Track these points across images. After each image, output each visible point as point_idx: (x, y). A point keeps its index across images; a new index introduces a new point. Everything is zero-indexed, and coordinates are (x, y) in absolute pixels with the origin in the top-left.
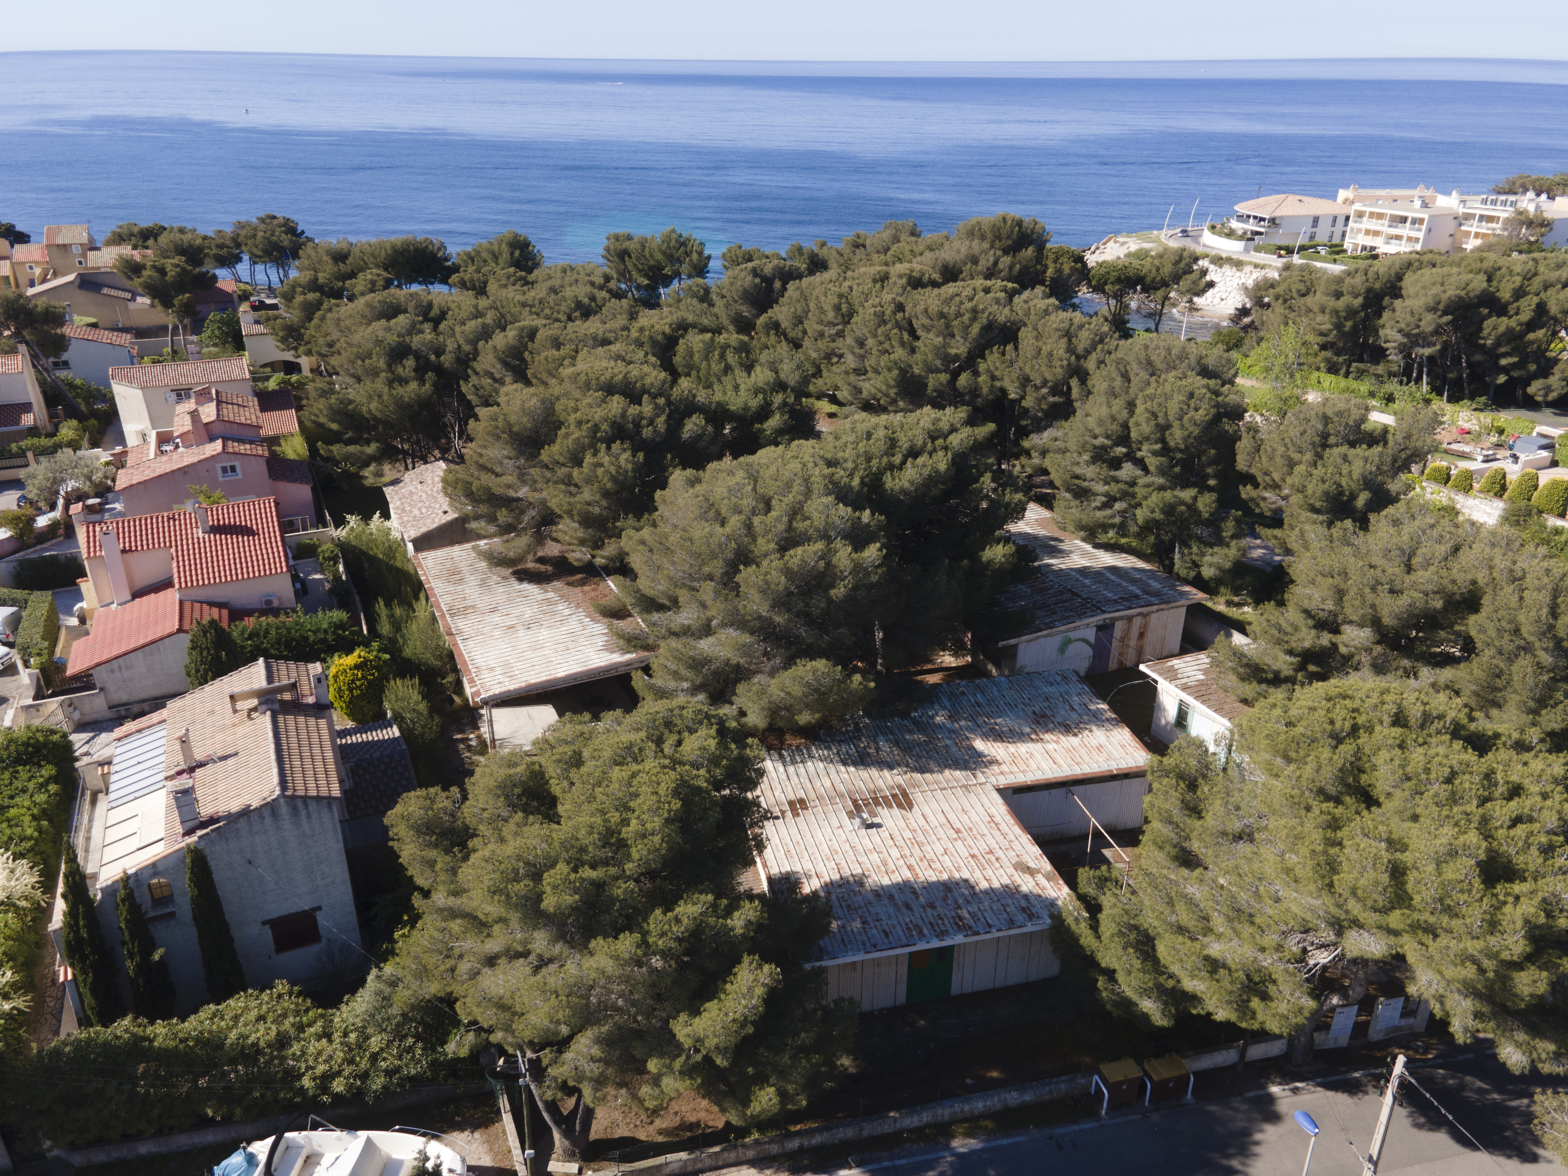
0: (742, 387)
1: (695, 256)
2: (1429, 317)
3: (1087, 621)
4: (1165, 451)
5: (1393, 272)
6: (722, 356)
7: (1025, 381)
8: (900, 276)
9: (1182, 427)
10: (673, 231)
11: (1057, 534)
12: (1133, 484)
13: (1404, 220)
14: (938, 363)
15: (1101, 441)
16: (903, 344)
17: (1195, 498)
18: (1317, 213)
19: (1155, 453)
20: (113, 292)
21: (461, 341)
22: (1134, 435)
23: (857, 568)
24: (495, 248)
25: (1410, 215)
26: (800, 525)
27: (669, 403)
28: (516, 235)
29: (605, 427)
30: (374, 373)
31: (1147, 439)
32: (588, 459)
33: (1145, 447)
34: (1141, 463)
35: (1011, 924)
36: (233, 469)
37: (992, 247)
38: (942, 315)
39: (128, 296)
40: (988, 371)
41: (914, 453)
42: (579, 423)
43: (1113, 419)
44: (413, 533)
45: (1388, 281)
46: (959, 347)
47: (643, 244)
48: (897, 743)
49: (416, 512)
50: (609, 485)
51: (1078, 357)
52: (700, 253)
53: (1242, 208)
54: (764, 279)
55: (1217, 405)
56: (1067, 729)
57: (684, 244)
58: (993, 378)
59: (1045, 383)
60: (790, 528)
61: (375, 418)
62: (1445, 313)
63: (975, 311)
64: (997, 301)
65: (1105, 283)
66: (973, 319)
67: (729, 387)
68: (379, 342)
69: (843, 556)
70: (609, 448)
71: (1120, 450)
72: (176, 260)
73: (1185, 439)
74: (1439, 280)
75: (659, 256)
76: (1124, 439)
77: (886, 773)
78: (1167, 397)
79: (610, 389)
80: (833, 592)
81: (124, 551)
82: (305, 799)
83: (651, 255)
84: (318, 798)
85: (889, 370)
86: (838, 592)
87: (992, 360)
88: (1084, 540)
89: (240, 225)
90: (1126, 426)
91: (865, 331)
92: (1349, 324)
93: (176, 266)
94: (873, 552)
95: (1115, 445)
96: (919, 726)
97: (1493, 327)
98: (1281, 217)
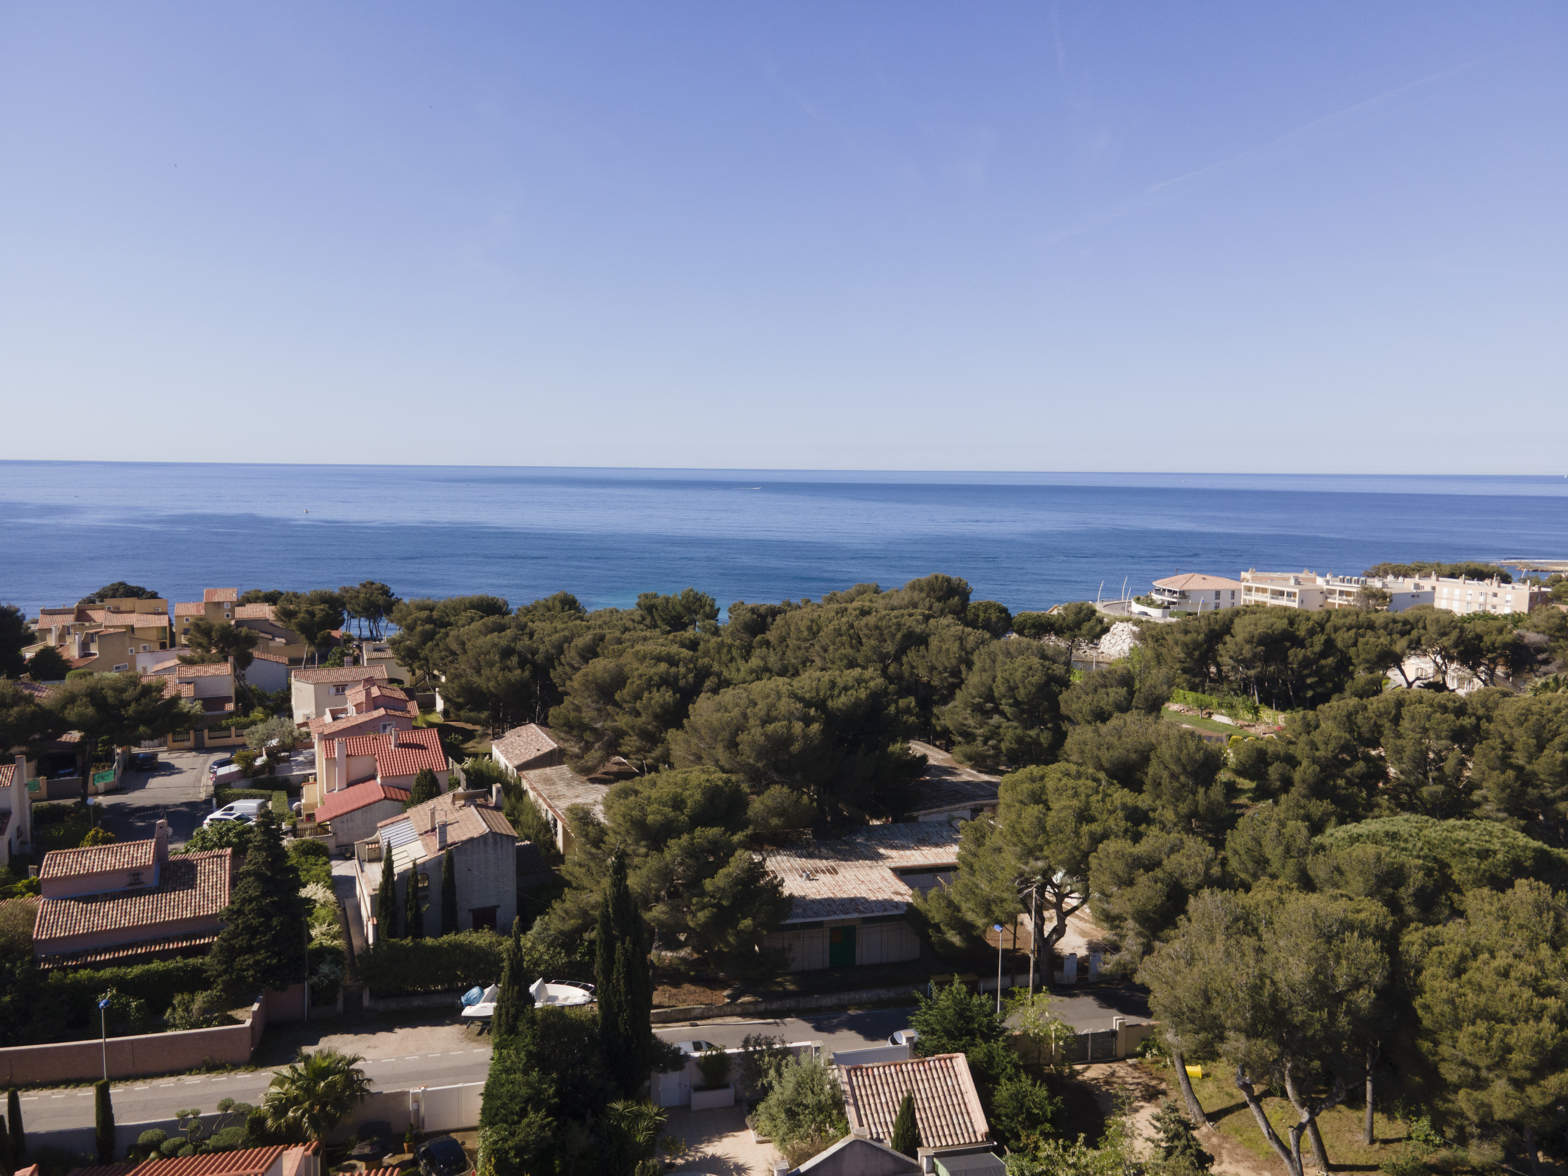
0: (742, 669)
1: (707, 608)
3: (963, 805)
4: (1017, 704)
6: (729, 651)
7: (932, 668)
8: (855, 610)
9: (1025, 687)
10: (692, 590)
11: (955, 765)
12: (999, 727)
13: (1282, 593)
14: (875, 657)
15: (977, 700)
16: (852, 647)
17: (1038, 735)
18: (1218, 588)
19: (1010, 705)
21: (549, 647)
22: (996, 694)
23: (806, 736)
24: (550, 603)
25: (1286, 589)
26: (774, 713)
27: (695, 667)
28: (566, 595)
29: (656, 678)
30: (492, 664)
31: (1004, 696)
32: (646, 695)
33: (1003, 702)
34: (1002, 714)
35: (886, 910)
36: (391, 726)
37: (928, 596)
38: (877, 627)
39: (270, 637)
40: (909, 662)
41: (846, 689)
42: (641, 676)
43: (983, 684)
44: (517, 763)
45: (1224, 624)
46: (890, 647)
47: (667, 600)
48: (832, 850)
49: (517, 752)
50: (658, 710)
51: (967, 653)
52: (712, 606)
53: (1158, 584)
54: (759, 615)
55: (1047, 675)
56: (937, 845)
57: (699, 600)
58: (913, 667)
59: (945, 669)
60: (768, 715)
61: (491, 693)
62: (1259, 644)
63: (900, 625)
64: (917, 621)
65: (1024, 628)
66: (899, 630)
67: (733, 669)
68: (495, 645)
69: (798, 727)
70: (658, 690)
71: (989, 705)
72: (322, 606)
73: (1027, 695)
75: (679, 608)
76: (990, 696)
77: (824, 861)
78: (1016, 670)
79: (659, 659)
80: (792, 748)
82: (502, 835)
83: (674, 608)
84: (508, 836)
85: (841, 660)
86: (795, 748)
87: (911, 655)
88: (972, 767)
89: (346, 590)
90: (991, 689)
91: (828, 641)
92: (1197, 653)
93: (323, 610)
94: (815, 727)
95: (986, 702)
96: (846, 843)
97: (1296, 655)
98: (1189, 591)
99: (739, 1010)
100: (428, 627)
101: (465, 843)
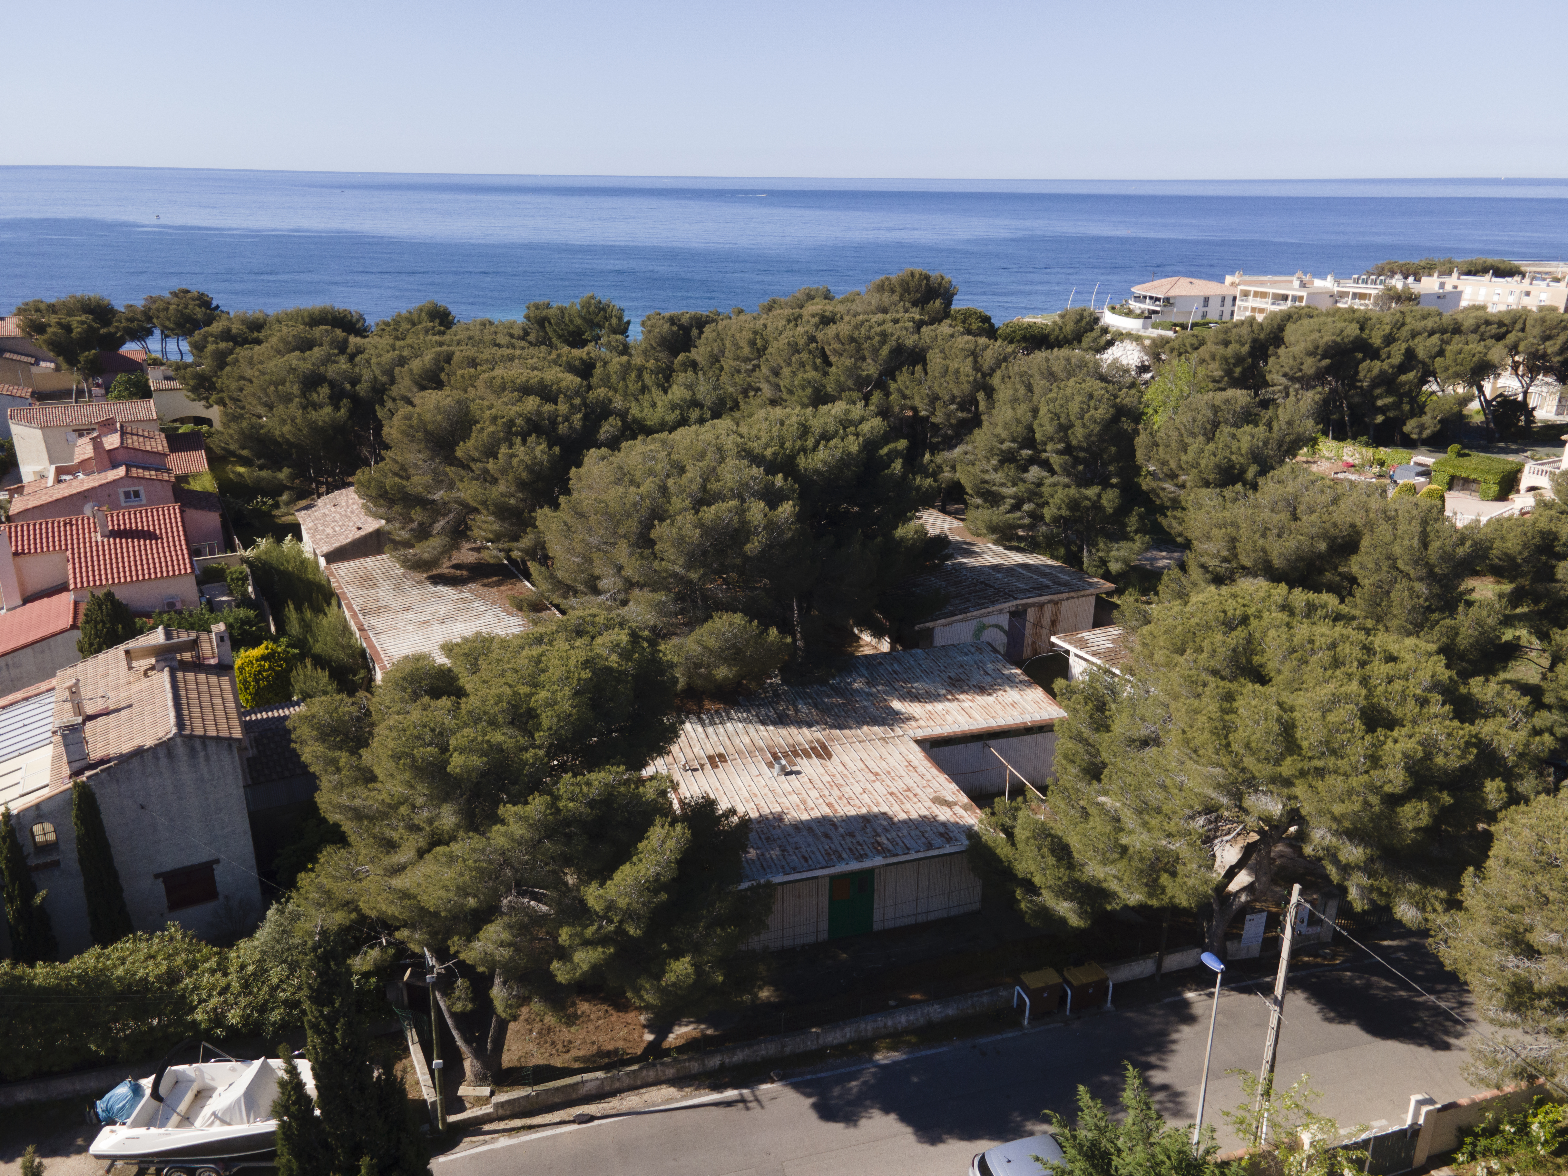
0: (659, 404)
1: (614, 321)
2: (1310, 361)
3: (1000, 606)
4: (1068, 450)
5: (1275, 324)
6: (639, 377)
7: (934, 399)
8: (813, 316)
9: (1084, 426)
10: (593, 297)
11: (970, 538)
12: (1040, 484)
13: (1285, 298)
14: (850, 383)
15: (1007, 445)
16: (816, 368)
17: (1099, 496)
18: (1207, 293)
19: (1059, 452)
20: (16, 357)
21: (378, 372)
22: (1038, 436)
23: (771, 526)
24: (415, 317)
25: (1291, 293)
26: (714, 487)
27: (584, 403)
28: (436, 306)
29: (519, 421)
30: (287, 399)
31: (1051, 439)
32: (503, 450)
33: (1049, 447)
34: (1046, 465)
35: (930, 846)
36: (137, 494)
37: (901, 300)
38: (852, 339)
39: (31, 360)
40: (899, 390)
41: (826, 437)
42: (494, 419)
43: (1019, 422)
44: (326, 549)
45: (1271, 332)
46: (871, 369)
47: (562, 310)
48: (816, 706)
49: (329, 530)
50: (524, 475)
51: (984, 376)
52: (620, 318)
53: (1138, 290)
54: (681, 327)
55: (1115, 406)
56: (982, 690)
57: (604, 309)
58: (904, 396)
59: (953, 399)
60: (704, 488)
61: (288, 442)
62: (1324, 357)
63: (884, 335)
64: (907, 329)
66: (883, 342)
67: (646, 404)
68: (292, 370)
69: (757, 510)
70: (524, 442)
71: (1027, 452)
72: (83, 318)
73: (1087, 437)
74: (1316, 327)
75: (578, 321)
76: (1028, 440)
77: (805, 730)
78: (1068, 399)
79: (526, 390)
80: (747, 547)
81: (16, 554)
82: (204, 738)
83: (571, 321)
84: (218, 739)
85: (803, 389)
86: (753, 546)
87: (902, 380)
88: (996, 542)
89: (152, 300)
90: (1030, 429)
91: (780, 361)
92: (1238, 370)
93: (83, 323)
94: (786, 509)
95: (1022, 447)
96: (837, 691)
97: (1368, 369)
98: (1175, 297)
99: (670, 1072)
100: (223, 345)
101: (125, 759)
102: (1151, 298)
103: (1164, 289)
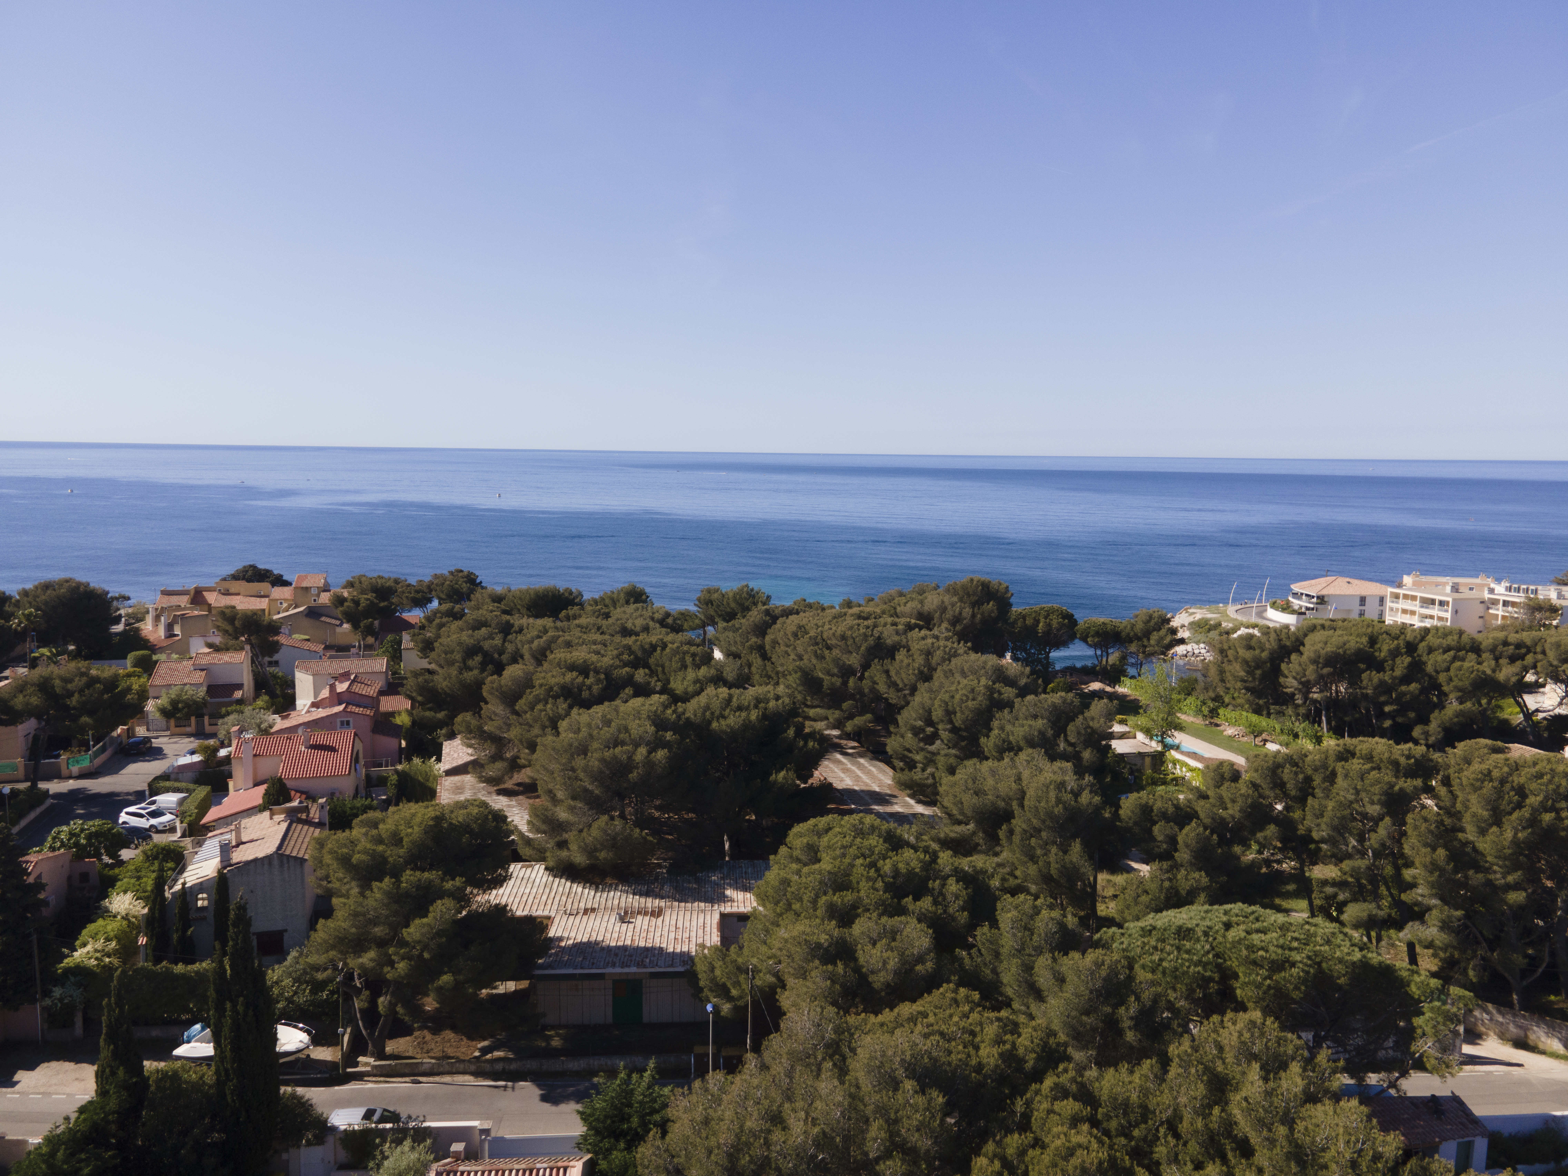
9: (963, 713)
10: (747, 586)
11: (895, 792)
13: (1433, 602)
15: (919, 723)
18: (1363, 593)
19: (948, 731)
20: (328, 620)
22: (935, 718)
25: (1438, 598)
26: (622, 736)
28: (633, 585)
29: (558, 688)
33: (942, 727)
35: (670, 966)
36: (348, 723)
37: (960, 601)
38: (843, 638)
39: (338, 622)
40: (871, 677)
41: (739, 709)
43: (924, 707)
44: (446, 768)
45: (1296, 639)
46: (854, 660)
47: (723, 595)
49: (452, 758)
53: (1296, 587)
60: (617, 736)
61: (445, 693)
65: (1087, 637)
66: (866, 641)
68: (460, 644)
69: (640, 753)
70: (554, 702)
71: (929, 730)
73: (965, 721)
76: (929, 720)
77: (657, 900)
78: (956, 693)
79: (571, 668)
81: (255, 755)
82: (289, 856)
84: (295, 858)
87: (875, 669)
88: (911, 797)
89: (436, 576)
90: (929, 712)
95: (926, 726)
97: (1371, 679)
98: (1328, 596)
101: (248, 863)
102: (1307, 595)
103: (1319, 587)
